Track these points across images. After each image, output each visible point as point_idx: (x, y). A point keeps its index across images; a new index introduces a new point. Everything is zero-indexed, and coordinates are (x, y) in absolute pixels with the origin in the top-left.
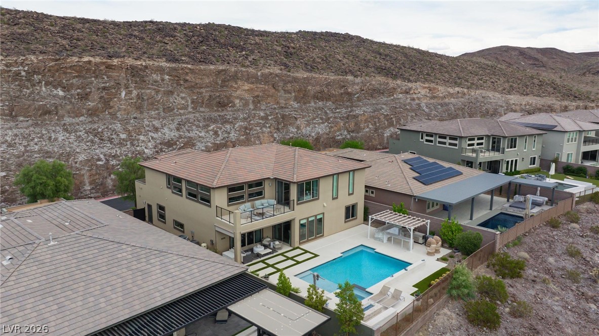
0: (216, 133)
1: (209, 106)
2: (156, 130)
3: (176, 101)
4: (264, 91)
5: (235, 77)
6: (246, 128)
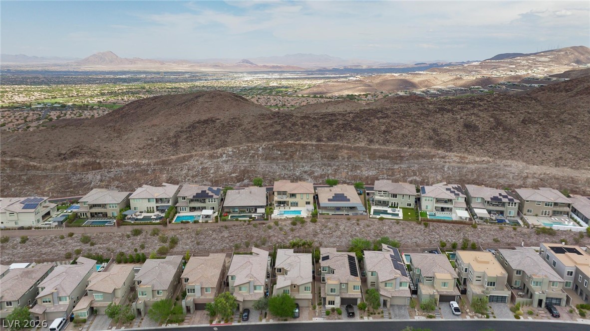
0: (323, 170)
1: (328, 158)
2: (303, 167)
3: (315, 156)
4: (353, 154)
5: (341, 148)
6: (336, 169)
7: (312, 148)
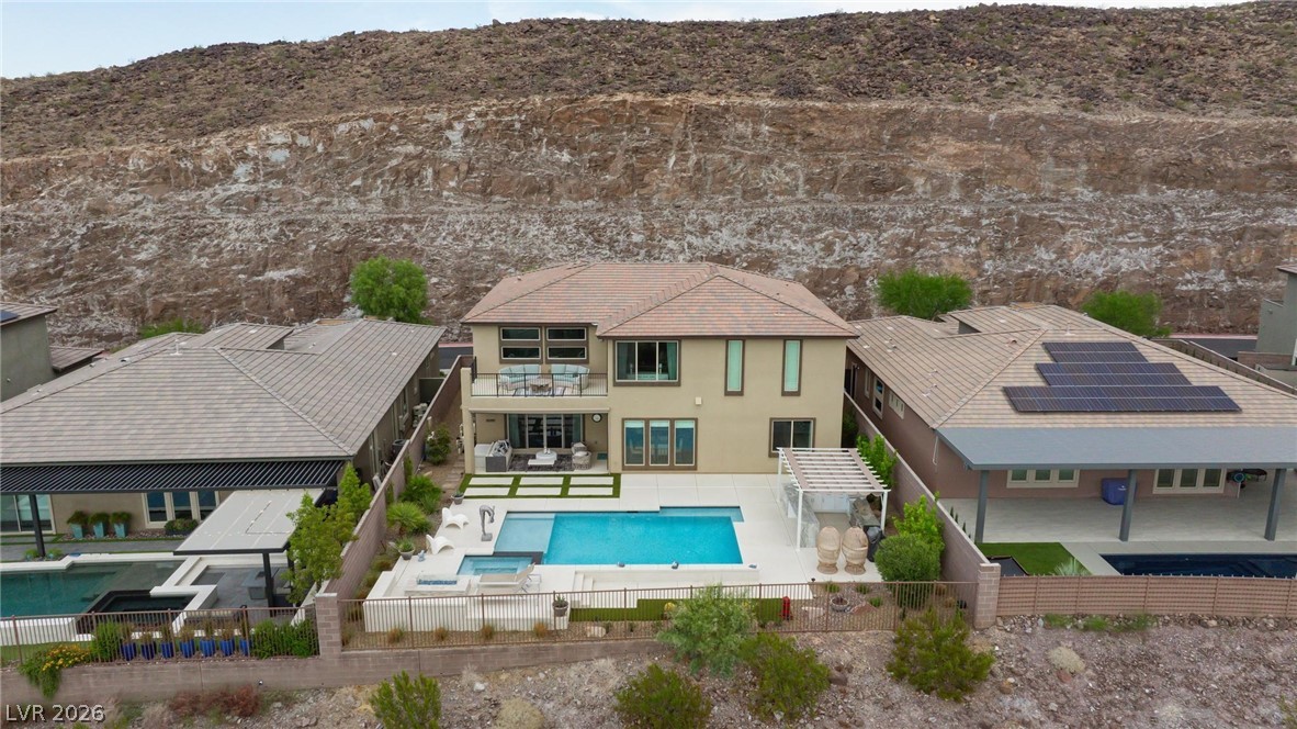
0: (829, 248)
1: (848, 190)
2: (705, 230)
3: (772, 176)
4: (998, 158)
5: (926, 127)
6: (907, 242)
7: (756, 134)
